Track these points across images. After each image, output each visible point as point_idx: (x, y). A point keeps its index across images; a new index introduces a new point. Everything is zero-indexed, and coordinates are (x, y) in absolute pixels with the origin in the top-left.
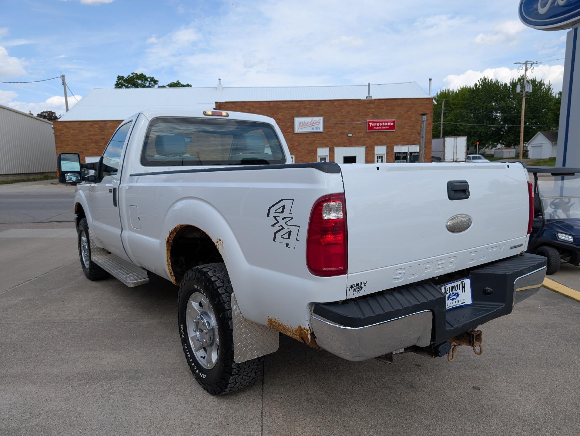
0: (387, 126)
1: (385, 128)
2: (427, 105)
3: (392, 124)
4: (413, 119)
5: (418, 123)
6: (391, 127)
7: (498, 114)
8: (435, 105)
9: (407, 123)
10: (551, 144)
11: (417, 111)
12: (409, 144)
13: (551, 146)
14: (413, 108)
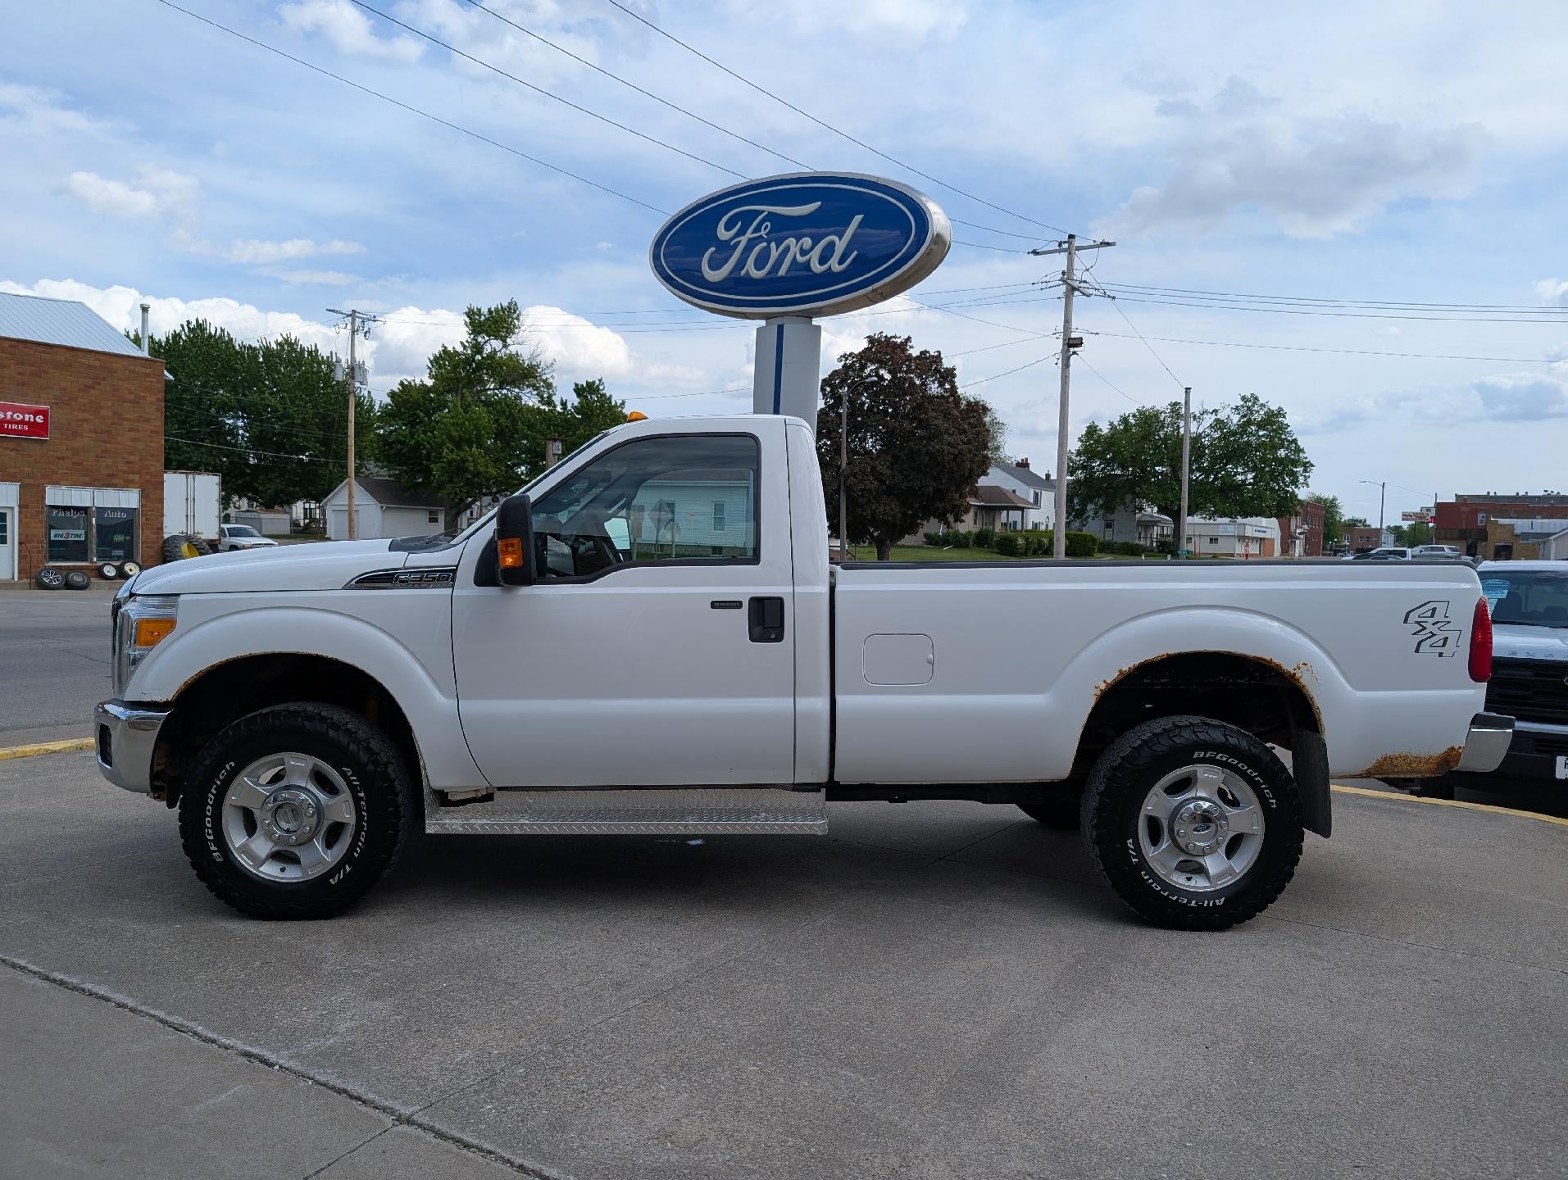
0: (22, 422)
1: (15, 427)
2: (148, 379)
3: (39, 419)
4: (104, 413)
5: (122, 425)
6: (35, 428)
7: (240, 423)
8: (168, 382)
9: (87, 421)
10: (379, 509)
11: (116, 390)
12: (96, 483)
13: (379, 512)
14: (104, 379)
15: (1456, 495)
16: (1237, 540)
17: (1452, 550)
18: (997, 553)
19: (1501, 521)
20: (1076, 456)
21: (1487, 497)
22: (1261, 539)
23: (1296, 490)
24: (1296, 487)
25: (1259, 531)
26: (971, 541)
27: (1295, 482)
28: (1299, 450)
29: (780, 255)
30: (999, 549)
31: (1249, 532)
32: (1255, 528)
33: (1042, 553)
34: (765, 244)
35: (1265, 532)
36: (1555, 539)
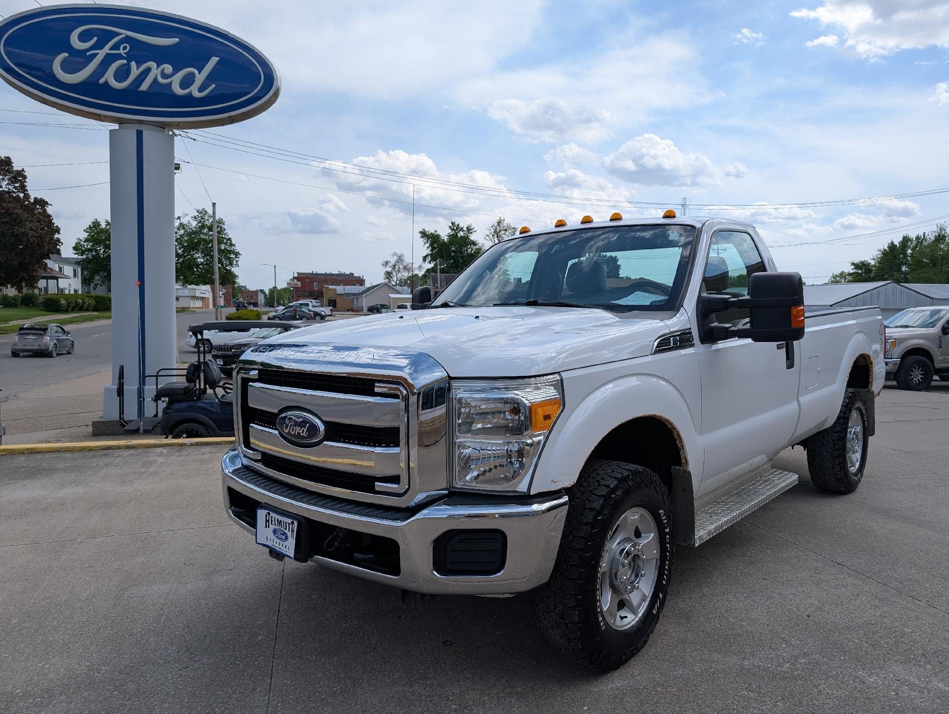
15: (297, 273)
16: (190, 298)
17: (316, 302)
18: (44, 310)
19: (331, 287)
20: (84, 242)
21: (312, 274)
22: (203, 298)
23: (232, 268)
24: (232, 267)
25: (203, 293)
26: (19, 302)
27: (231, 264)
28: (232, 245)
29: (140, 75)
30: (45, 307)
31: (198, 294)
32: (200, 291)
33: (78, 310)
34: (125, 61)
35: (205, 293)
36: (365, 296)
